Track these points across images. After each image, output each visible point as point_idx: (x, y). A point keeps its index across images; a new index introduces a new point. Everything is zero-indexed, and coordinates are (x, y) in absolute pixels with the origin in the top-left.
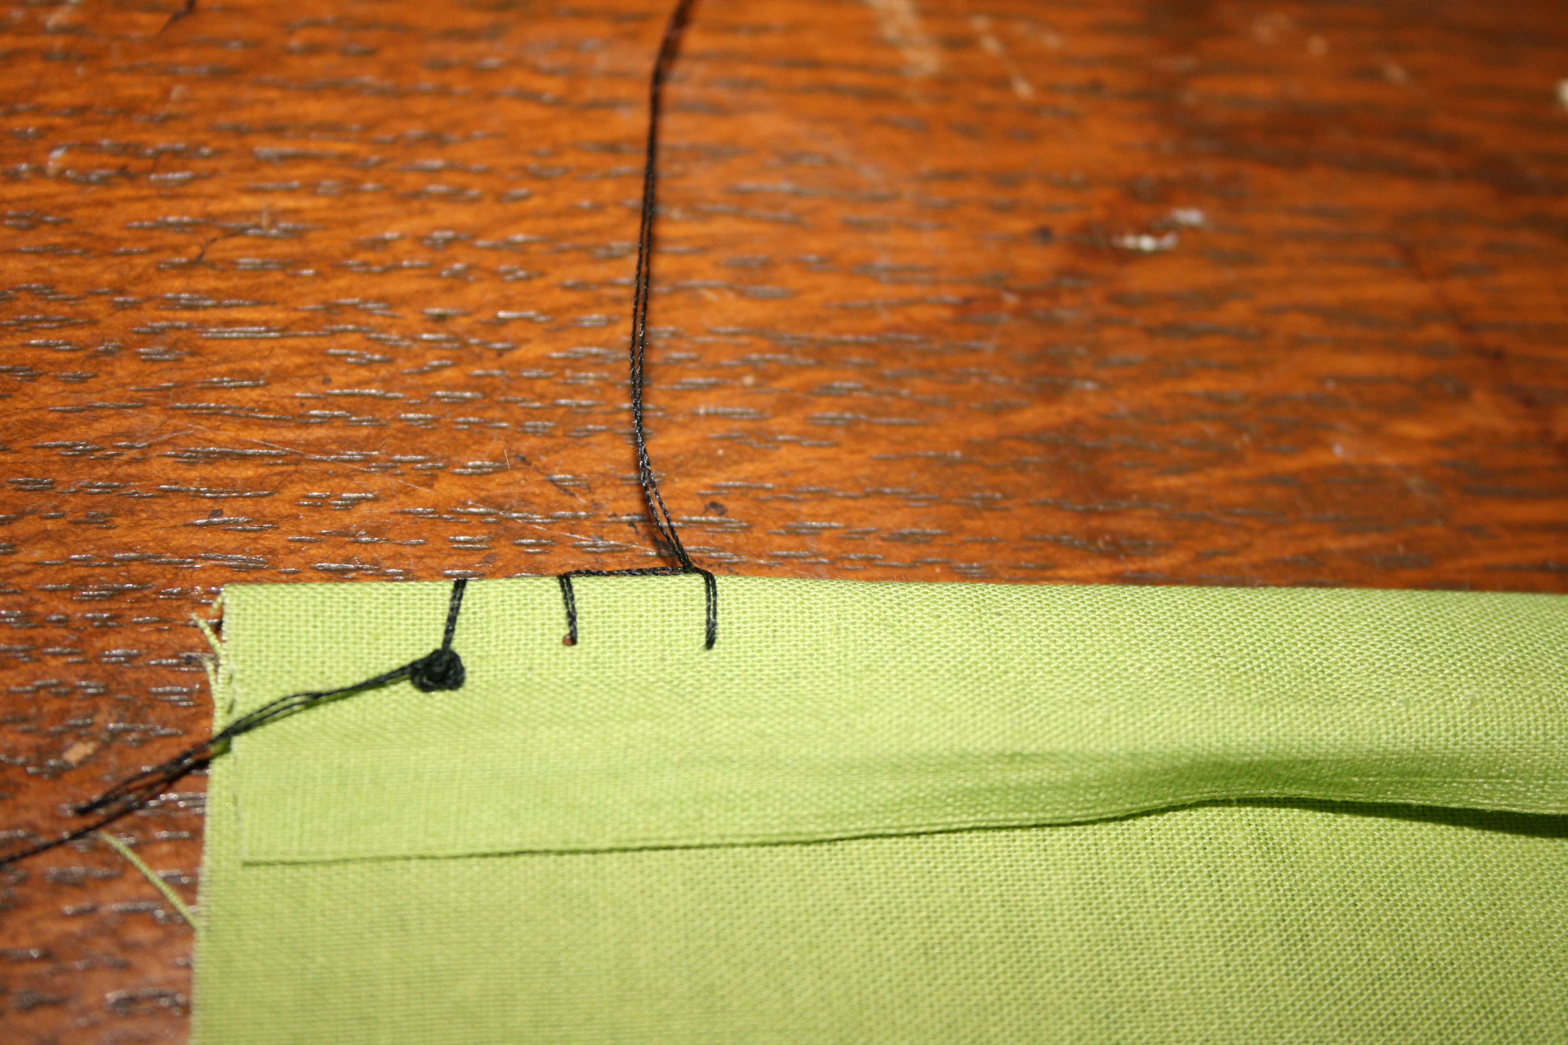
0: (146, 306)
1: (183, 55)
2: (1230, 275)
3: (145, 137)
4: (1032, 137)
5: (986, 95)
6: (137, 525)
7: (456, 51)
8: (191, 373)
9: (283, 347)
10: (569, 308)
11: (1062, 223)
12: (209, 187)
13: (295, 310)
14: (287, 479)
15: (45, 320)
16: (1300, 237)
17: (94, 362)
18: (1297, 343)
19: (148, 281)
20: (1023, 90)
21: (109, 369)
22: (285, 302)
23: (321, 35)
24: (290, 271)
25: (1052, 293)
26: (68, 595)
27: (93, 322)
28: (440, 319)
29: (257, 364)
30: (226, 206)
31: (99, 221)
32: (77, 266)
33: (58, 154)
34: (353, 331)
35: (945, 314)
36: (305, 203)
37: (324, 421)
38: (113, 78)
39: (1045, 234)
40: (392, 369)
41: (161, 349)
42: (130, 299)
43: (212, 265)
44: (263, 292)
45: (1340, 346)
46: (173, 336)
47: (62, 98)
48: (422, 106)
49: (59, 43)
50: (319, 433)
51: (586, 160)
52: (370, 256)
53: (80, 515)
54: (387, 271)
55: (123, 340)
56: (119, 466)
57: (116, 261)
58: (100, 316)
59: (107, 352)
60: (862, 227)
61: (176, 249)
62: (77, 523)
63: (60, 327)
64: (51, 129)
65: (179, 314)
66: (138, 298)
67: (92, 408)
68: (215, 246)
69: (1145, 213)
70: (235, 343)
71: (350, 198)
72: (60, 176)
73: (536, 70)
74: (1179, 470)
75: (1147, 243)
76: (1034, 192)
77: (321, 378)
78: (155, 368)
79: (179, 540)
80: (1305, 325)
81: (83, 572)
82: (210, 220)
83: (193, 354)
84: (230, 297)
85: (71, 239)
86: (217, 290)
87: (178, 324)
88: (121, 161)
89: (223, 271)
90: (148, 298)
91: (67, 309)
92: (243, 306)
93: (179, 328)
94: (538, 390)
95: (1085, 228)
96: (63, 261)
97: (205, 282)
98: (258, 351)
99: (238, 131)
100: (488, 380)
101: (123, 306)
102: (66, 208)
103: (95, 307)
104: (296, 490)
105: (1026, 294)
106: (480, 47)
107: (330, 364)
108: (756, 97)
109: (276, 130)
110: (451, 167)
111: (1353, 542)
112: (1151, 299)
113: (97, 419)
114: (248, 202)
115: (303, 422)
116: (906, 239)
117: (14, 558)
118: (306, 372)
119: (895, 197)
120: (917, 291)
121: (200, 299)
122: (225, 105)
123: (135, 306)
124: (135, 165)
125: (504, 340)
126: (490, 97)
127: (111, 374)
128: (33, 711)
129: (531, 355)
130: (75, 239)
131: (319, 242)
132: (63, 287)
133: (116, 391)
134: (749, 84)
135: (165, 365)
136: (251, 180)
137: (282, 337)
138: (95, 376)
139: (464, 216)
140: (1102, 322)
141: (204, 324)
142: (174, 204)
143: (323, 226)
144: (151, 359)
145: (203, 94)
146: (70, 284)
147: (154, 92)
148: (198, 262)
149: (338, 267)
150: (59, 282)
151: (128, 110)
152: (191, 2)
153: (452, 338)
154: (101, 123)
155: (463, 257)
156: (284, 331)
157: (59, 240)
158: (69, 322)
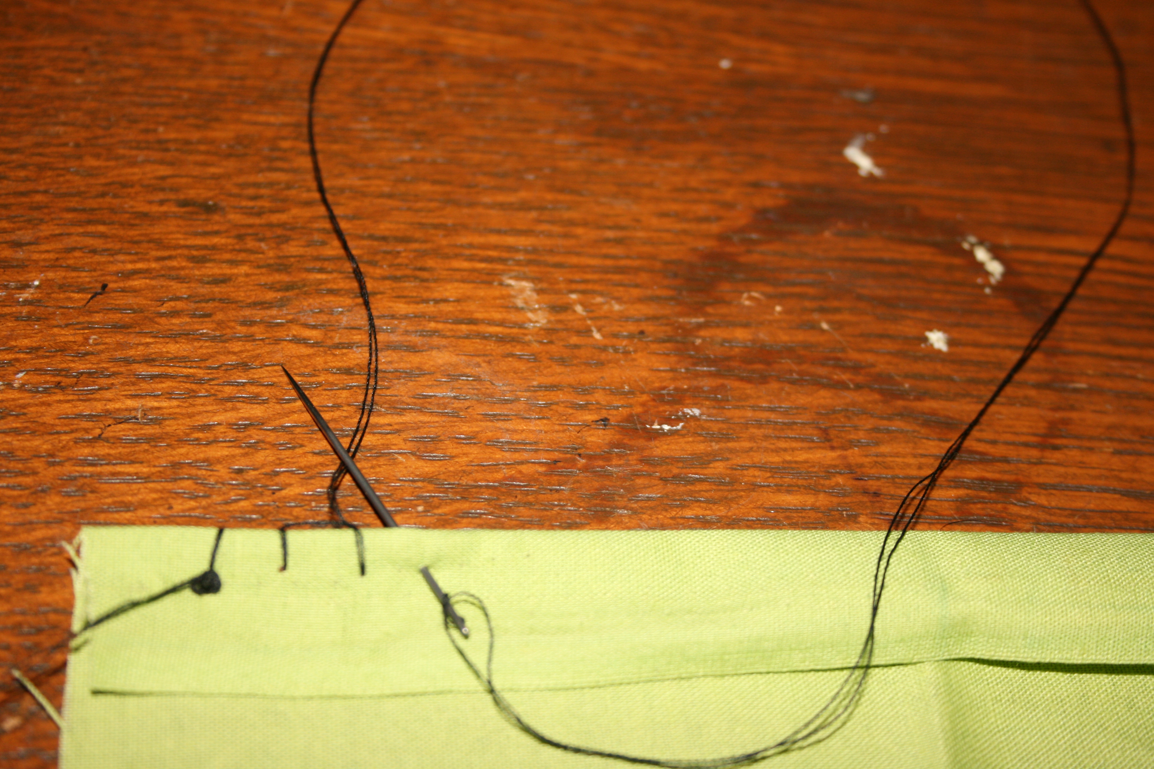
0: (67, 464)
1: (98, 317)
2: (716, 446)
3: (72, 365)
4: (600, 365)
5: (574, 340)
6: (54, 592)
7: (258, 314)
8: (91, 503)
9: (146, 488)
10: (316, 466)
11: (615, 416)
12: (108, 394)
13: (155, 466)
15: (7, 472)
16: (759, 424)
17: (34, 496)
18: (754, 487)
19: (69, 449)
20: (597, 336)
21: (43, 500)
22: (149, 461)
23: (180, 306)
24: (153, 444)
25: (607, 457)
26: (11, 632)
27: (35, 473)
28: (240, 471)
29: (130, 498)
30: (118, 405)
31: (43, 415)
32: (28, 440)
33: (20, 375)
34: (188, 479)
35: (541, 469)
36: (164, 404)
38: (56, 330)
39: (605, 422)
40: (209, 501)
41: (74, 489)
42: (57, 460)
43: (107, 440)
44: (136, 456)
45: (779, 489)
46: (81, 481)
47: (26, 342)
48: (236, 347)
49: (25, 310)
51: (331, 378)
52: (200, 435)
53: (20, 586)
54: (209, 444)
55: (52, 484)
56: (45, 557)
57: (51, 437)
58: (40, 470)
59: (43, 491)
60: (495, 417)
61: (86, 431)
62: (18, 590)
63: (16, 476)
64: (17, 360)
65: (86, 469)
66: (62, 459)
67: (31, 523)
68: (109, 429)
69: (666, 409)
70: (118, 486)
71: (190, 401)
72: (22, 388)
73: (306, 326)
75: (666, 427)
76: (599, 397)
77: (167, 506)
78: (70, 500)
80: (759, 477)
81: (19, 618)
82: (107, 413)
83: (92, 492)
84: (116, 459)
85: (25, 425)
86: (109, 455)
87: (84, 474)
88: (58, 379)
89: (113, 443)
90: (69, 459)
91: (20, 466)
92: (124, 464)
93: (86, 477)
94: (295, 513)
95: (629, 419)
96: (20, 438)
97: (102, 450)
98: (131, 490)
99: (127, 361)
100: (266, 508)
101: (54, 464)
102: (23, 406)
103: (36, 465)
105: (590, 457)
106: (274, 312)
107: (173, 498)
108: (436, 341)
109: (149, 361)
110: (253, 383)
112: (666, 460)
113: (34, 530)
114: (130, 403)
116: (522, 426)
118: (158, 503)
119: (517, 400)
120: (525, 456)
121: (99, 460)
122: (120, 346)
123: (60, 464)
124: (66, 381)
125: (277, 485)
126: (278, 341)
127: (44, 504)
129: (292, 493)
130: (28, 424)
131: (171, 426)
132: (19, 453)
133: (46, 514)
134: (434, 332)
135: (75, 499)
136: (132, 390)
137: (145, 482)
138: (34, 504)
139: (257, 411)
140: (636, 474)
141: (100, 475)
142: (87, 403)
143: (173, 417)
144: (68, 495)
145: (108, 340)
146: (23, 451)
147: (80, 339)
148: (99, 437)
149: (181, 441)
150: (17, 450)
151: (63, 349)
152: (104, 286)
153: (246, 483)
154: (47, 357)
155: (255, 435)
156: (147, 479)
157: (18, 425)
158: (21, 473)
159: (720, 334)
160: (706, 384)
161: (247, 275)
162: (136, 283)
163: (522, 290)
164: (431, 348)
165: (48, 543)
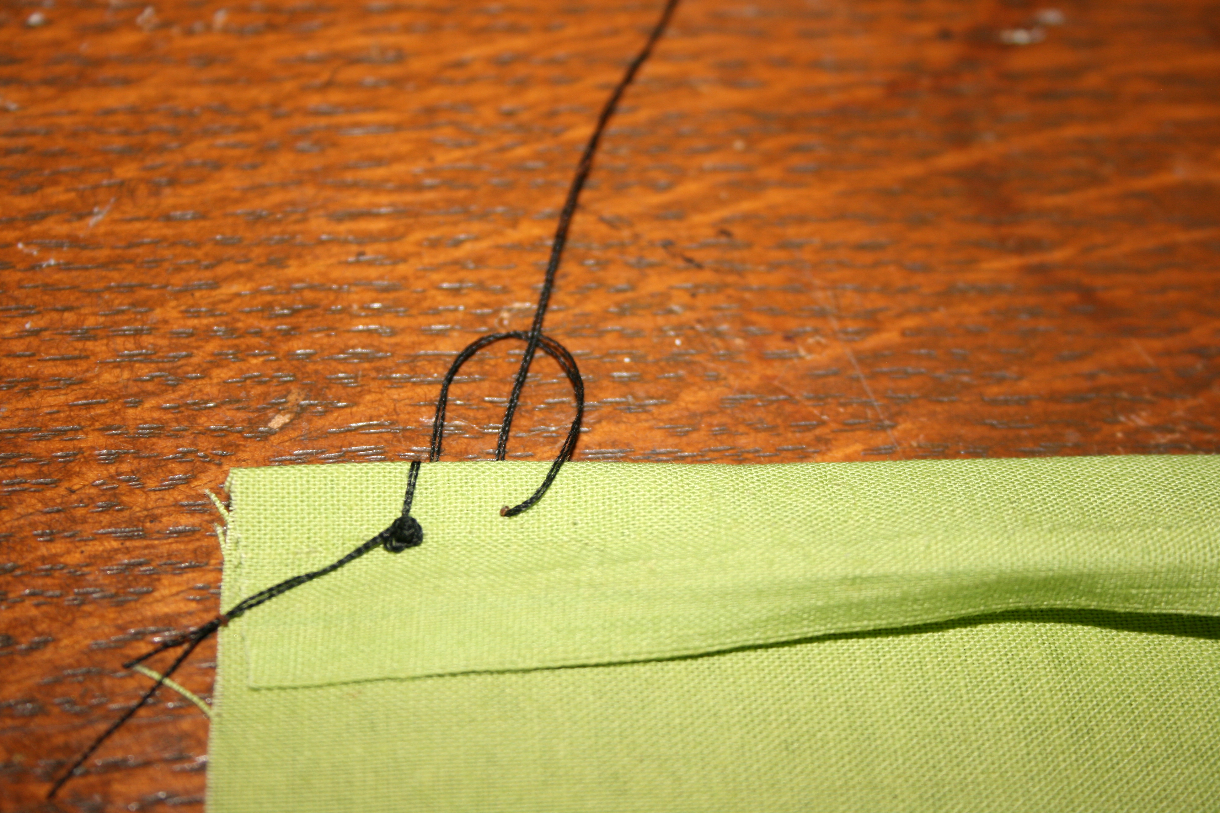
0: (295, 115)
2: (1086, 55)
6: (305, 264)
8: (333, 159)
9: (397, 138)
11: (958, 26)
13: (403, 112)
14: (409, 230)
15: (223, 128)
16: (1133, 27)
17: (262, 154)
18: (1140, 99)
19: (295, 98)
21: (273, 159)
22: (395, 107)
24: (397, 86)
25: (955, 74)
26: (260, 315)
27: (257, 128)
28: (510, 113)
29: (380, 151)
31: (255, 59)
32: (243, 91)
33: (221, 14)
34: (448, 125)
35: (878, 91)
36: (403, 39)
37: (432, 188)
39: (945, 35)
40: (478, 149)
41: (309, 144)
42: (284, 111)
43: (340, 85)
44: (379, 101)
46: (317, 135)
50: (429, 196)
52: (453, 74)
53: (263, 260)
54: (466, 82)
55: (281, 139)
56: (287, 225)
57: (270, 86)
58: (263, 124)
59: (271, 148)
60: (811, 35)
61: (313, 76)
62: (261, 266)
63: (235, 132)
65: (320, 120)
66: (289, 110)
67: (263, 186)
68: (340, 72)
69: (1017, 14)
71: (436, 33)
72: (224, 31)
74: (1064, 190)
75: (1022, 36)
76: (935, 5)
77: (427, 158)
78: (306, 157)
79: (336, 273)
80: (1144, 87)
81: (269, 298)
82: (335, 55)
83: (332, 146)
84: (355, 106)
85: (236, 72)
86: (346, 102)
87: (319, 127)
88: (268, 17)
89: (348, 89)
90: (297, 110)
91: (238, 120)
93: (321, 129)
95: (976, 29)
96: (232, 88)
97: (336, 97)
98: (380, 141)
101: (280, 116)
102: (230, 51)
103: (259, 118)
104: (417, 235)
105: (937, 76)
107: (433, 148)
110: (507, 9)
111: (1197, 235)
112: (1030, 73)
113: (269, 193)
114: (362, 40)
115: (419, 188)
116: (844, 42)
117: (218, 292)
118: (415, 154)
119: (832, 13)
120: (856, 77)
121: (334, 108)
123: (287, 115)
124: (278, 19)
125: (557, 126)
127: (275, 163)
128: (243, 394)
129: (578, 135)
130: (240, 72)
131: (417, 65)
132: (234, 105)
133: (280, 174)
135: (313, 155)
136: (361, 26)
137: (396, 132)
138: (263, 165)
139: (519, 43)
140: (994, 92)
141: (338, 126)
142: (308, 44)
143: (417, 53)
144: (302, 152)
148: (330, 82)
149: (432, 81)
150: (231, 102)
153: (521, 127)
155: (521, 70)
156: (398, 127)
158: (241, 129)
165: (289, 209)
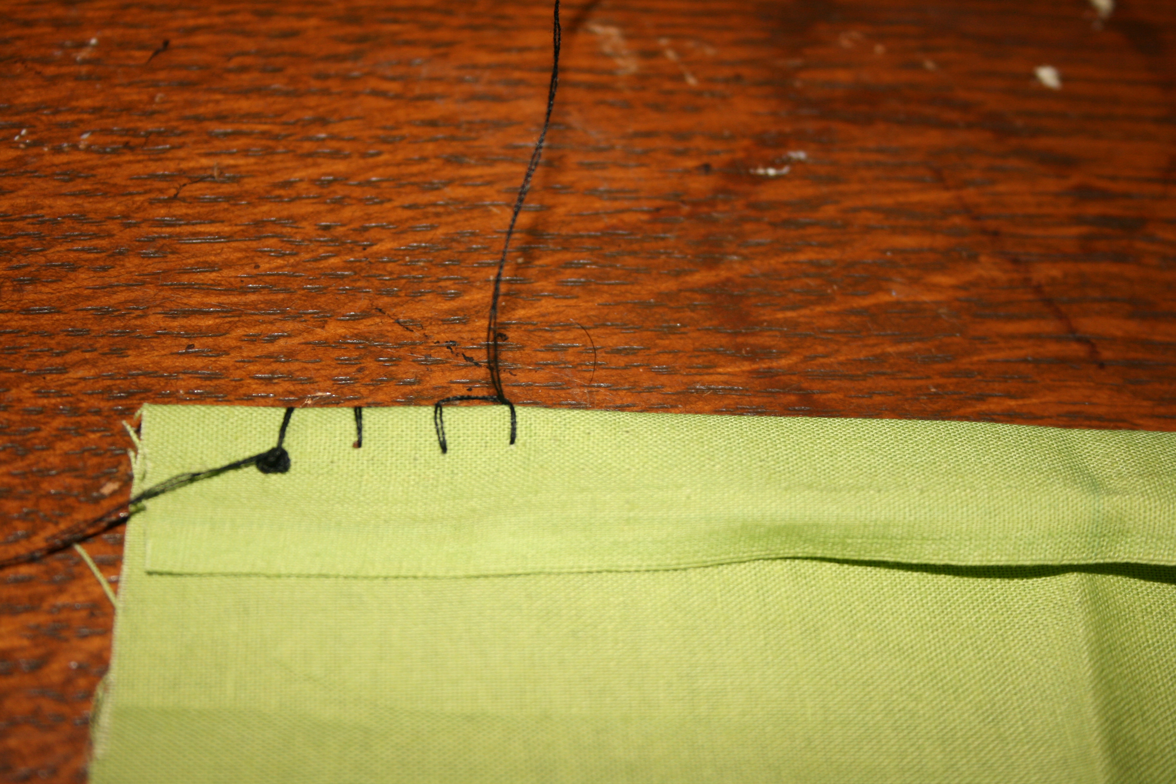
0: (143, 225)
1: (162, 75)
2: (825, 190)
3: (139, 124)
4: (697, 110)
5: (668, 85)
6: (142, 354)
7: (333, 68)
8: (173, 264)
9: (229, 247)
10: (407, 220)
11: (717, 161)
12: (181, 153)
13: (236, 225)
14: (233, 326)
15: (81, 235)
16: (868, 166)
17: (112, 259)
18: (868, 229)
19: (145, 210)
20: (692, 81)
21: (122, 263)
22: (230, 220)
23: (248, 61)
24: (232, 202)
25: (711, 203)
26: (101, 397)
27: (110, 235)
28: (327, 228)
29: (213, 258)
30: (192, 164)
31: (113, 176)
32: (100, 202)
33: (85, 136)
34: (273, 237)
35: (644, 217)
36: (241, 161)
37: (255, 291)
38: (118, 90)
39: (706, 168)
40: (297, 259)
41: (153, 250)
42: (133, 221)
43: (184, 200)
44: (216, 215)
45: (894, 230)
46: (161, 242)
47: (88, 102)
48: (312, 101)
49: (84, 70)
50: (252, 297)
51: (415, 131)
52: (282, 192)
53: (106, 350)
54: (292, 200)
55: (129, 246)
56: (129, 320)
57: (124, 199)
58: (115, 232)
59: (120, 253)
60: (591, 166)
61: (161, 191)
62: (104, 354)
63: (90, 239)
64: (81, 121)
65: (164, 230)
66: (139, 220)
67: (111, 286)
68: (185, 188)
69: (770, 153)
70: (199, 246)
71: (269, 157)
72: (88, 149)
73: (385, 78)
74: (794, 307)
75: (771, 172)
76: (699, 143)
77: (253, 265)
78: (150, 262)
79: (168, 362)
80: (873, 219)
81: (109, 382)
82: (182, 173)
83: (173, 253)
84: (195, 218)
85: (95, 186)
86: (187, 215)
87: (163, 235)
88: (126, 139)
89: (190, 203)
90: (145, 220)
91: (94, 228)
92: (204, 223)
93: (165, 238)
94: (389, 269)
95: (732, 164)
96: (91, 200)
97: (180, 210)
98: (214, 250)
99: (198, 119)
100: (358, 264)
101: (129, 226)
102: (92, 168)
103: (112, 227)
104: (240, 332)
105: (695, 204)
106: (348, 65)
107: (259, 257)
108: (522, 90)
109: (221, 118)
110: (333, 137)
111: (904, 348)
112: (775, 205)
113: (115, 293)
114: (205, 162)
115: (244, 291)
116: (619, 174)
117: (66, 376)
118: (244, 262)
119: (611, 148)
120: (626, 204)
121: (177, 220)
122: (190, 104)
123: (136, 225)
124: (134, 141)
125: (367, 240)
126: (355, 94)
127: (123, 266)
128: (80, 464)
129: (384, 248)
130: (99, 186)
131: (250, 184)
132: (92, 215)
133: (127, 276)
134: (519, 82)
135: (157, 260)
136: (205, 148)
137: (229, 242)
138: (113, 267)
139: (340, 167)
140: (744, 220)
141: (179, 235)
142: (159, 163)
143: (252, 174)
144: (147, 256)
145: (175, 98)
146: (96, 213)
147: (145, 97)
148: (175, 198)
149: (263, 199)
150: (89, 212)
151: (128, 109)
152: (166, 44)
153: (334, 240)
154: (112, 117)
155: (340, 191)
156: (230, 238)
157: (88, 187)
158: (95, 236)
159: (821, 76)
160: (810, 126)
161: (317, 28)
162: (200, 39)
163: (608, 37)
164: (518, 97)
165: (132, 306)
